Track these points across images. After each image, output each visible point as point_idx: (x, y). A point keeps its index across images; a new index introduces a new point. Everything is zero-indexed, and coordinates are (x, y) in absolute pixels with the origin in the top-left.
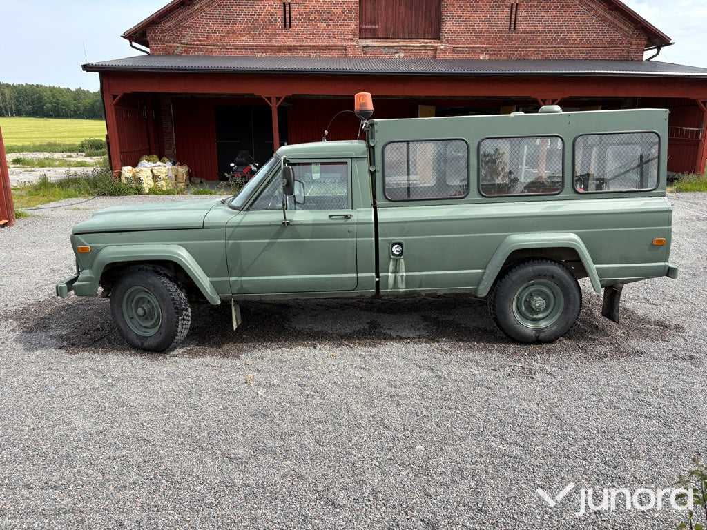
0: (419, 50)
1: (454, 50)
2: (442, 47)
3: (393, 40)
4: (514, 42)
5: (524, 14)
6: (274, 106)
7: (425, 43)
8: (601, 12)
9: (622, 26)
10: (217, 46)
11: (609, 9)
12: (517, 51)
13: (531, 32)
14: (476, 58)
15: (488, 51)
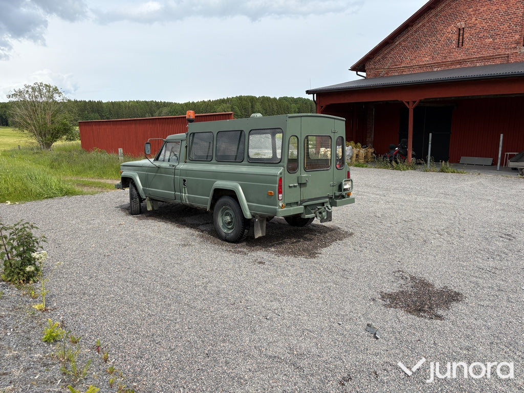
6: (411, 108)
10: (407, 67)
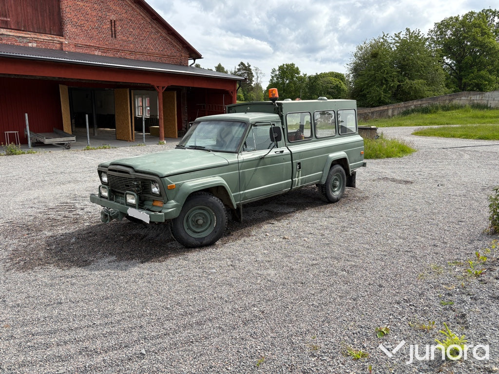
0: (49, 42)
1: (75, 46)
2: (66, 42)
3: (25, 32)
4: (116, 46)
5: (120, 28)
7: (52, 38)
8: (164, 34)
9: (176, 45)
11: (168, 33)
12: (119, 52)
13: (125, 41)
14: (92, 53)
15: (100, 49)
